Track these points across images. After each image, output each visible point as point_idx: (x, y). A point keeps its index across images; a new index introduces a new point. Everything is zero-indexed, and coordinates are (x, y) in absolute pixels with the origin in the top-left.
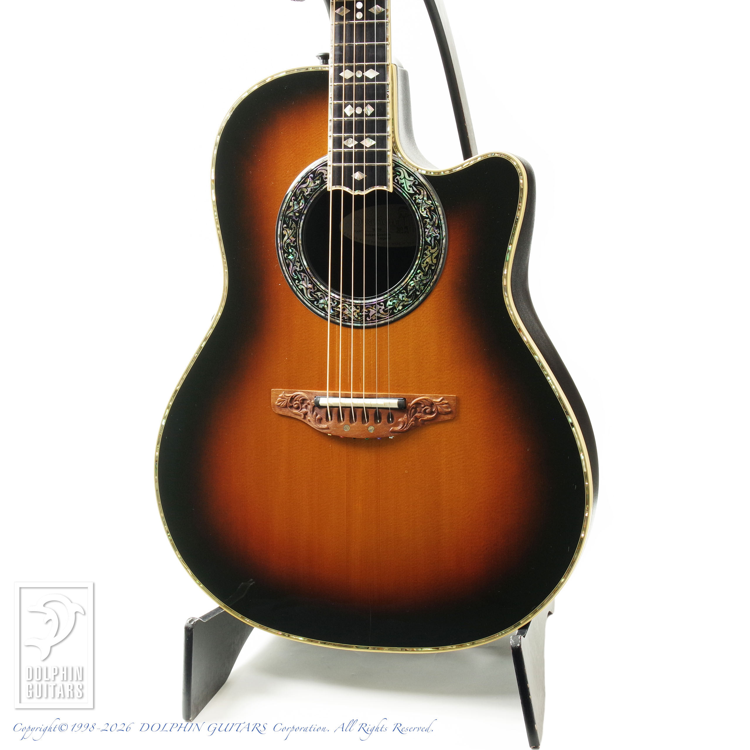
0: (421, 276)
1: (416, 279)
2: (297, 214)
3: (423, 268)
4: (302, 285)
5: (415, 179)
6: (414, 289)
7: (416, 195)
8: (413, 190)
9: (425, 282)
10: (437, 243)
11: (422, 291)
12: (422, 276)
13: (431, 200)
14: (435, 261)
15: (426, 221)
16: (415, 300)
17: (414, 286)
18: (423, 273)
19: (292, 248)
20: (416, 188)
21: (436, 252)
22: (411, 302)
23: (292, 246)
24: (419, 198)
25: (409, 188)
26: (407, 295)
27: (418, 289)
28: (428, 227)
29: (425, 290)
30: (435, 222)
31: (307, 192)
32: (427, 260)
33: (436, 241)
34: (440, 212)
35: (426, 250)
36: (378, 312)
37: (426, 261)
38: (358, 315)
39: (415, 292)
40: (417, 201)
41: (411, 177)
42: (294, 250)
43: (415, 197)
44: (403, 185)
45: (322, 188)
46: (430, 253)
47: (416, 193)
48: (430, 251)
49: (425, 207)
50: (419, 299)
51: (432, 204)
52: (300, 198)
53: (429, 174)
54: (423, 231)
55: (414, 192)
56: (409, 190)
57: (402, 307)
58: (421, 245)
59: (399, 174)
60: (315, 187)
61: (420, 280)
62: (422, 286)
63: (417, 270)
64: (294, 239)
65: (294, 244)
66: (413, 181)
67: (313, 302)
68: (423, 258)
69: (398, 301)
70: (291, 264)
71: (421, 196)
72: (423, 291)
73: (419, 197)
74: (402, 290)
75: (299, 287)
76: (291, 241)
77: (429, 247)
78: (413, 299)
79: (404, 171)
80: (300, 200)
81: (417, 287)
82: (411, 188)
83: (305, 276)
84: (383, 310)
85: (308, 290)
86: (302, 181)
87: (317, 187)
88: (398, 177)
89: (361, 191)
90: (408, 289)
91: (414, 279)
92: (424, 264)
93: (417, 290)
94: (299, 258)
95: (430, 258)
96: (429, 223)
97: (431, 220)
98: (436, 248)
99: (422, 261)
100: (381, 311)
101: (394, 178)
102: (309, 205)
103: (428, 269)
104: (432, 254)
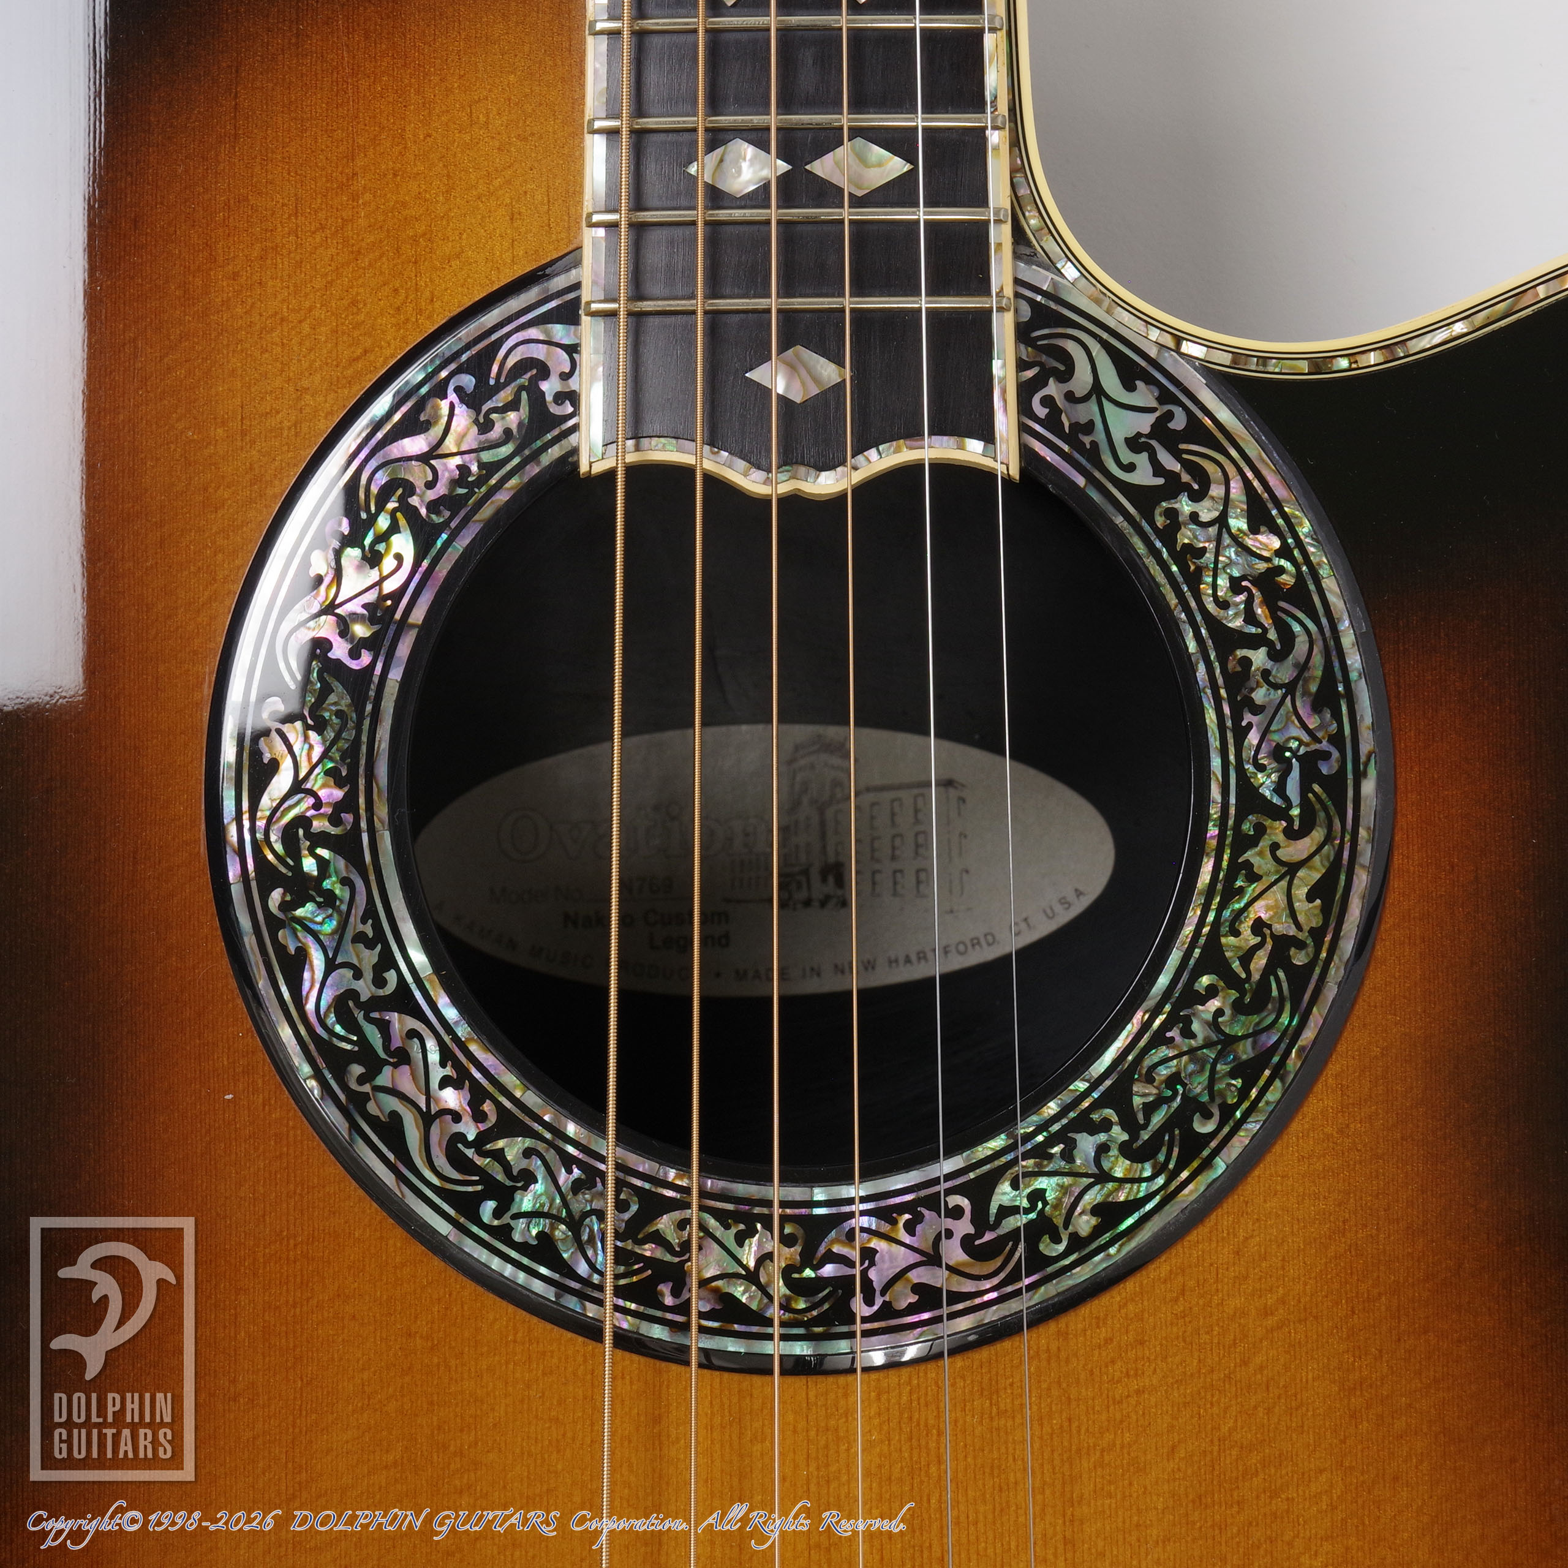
0: (1219, 1012)
1: (1188, 1034)
2: (360, 630)
3: (1236, 965)
4: (394, 1092)
5: (1165, 397)
6: (1172, 1098)
7: (1174, 496)
8: (1158, 469)
9: (1246, 1051)
10: (1324, 796)
11: (1227, 1111)
12: (1228, 1012)
13: (1275, 530)
14: (1308, 912)
15: (1246, 662)
16: (1185, 1174)
17: (1174, 1080)
18: (1234, 994)
19: (324, 853)
20: (1177, 455)
21: (1317, 858)
22: (1160, 1181)
23: (321, 840)
24: (1194, 517)
25: (1126, 456)
26: (1125, 1137)
27: (1205, 1098)
28: (1260, 695)
29: (1245, 1105)
30: (1303, 667)
31: (430, 485)
32: (1260, 910)
33: (1316, 788)
34: (1336, 601)
35: (1252, 842)
36: (933, 1258)
37: (1252, 916)
38: (789, 1282)
39: (1181, 1120)
40: (1185, 537)
41: (1140, 384)
42: (341, 863)
43: (1172, 514)
44: (1087, 440)
45: (535, 457)
46: (1276, 859)
47: (1173, 487)
48: (1279, 853)
49: (1236, 573)
50: (1207, 1164)
51: (1284, 552)
52: (383, 522)
53: (1251, 370)
54: (1229, 723)
55: (1160, 481)
56: (1130, 468)
57: (1094, 1221)
58: (1214, 811)
59: (1062, 368)
60: (487, 456)
61: (1214, 1037)
62: (1233, 1074)
63: (1196, 974)
64: (338, 794)
65: (335, 820)
66: (1157, 414)
67: (467, 1206)
68: (1231, 894)
69: (1067, 1180)
70: (317, 959)
71: (1206, 503)
72: (1238, 1114)
73: (1198, 507)
74: (1096, 1105)
75: (372, 1108)
76: (318, 805)
77: (1268, 822)
78: (1171, 1166)
79: (1095, 348)
80: (384, 537)
81: (1198, 1086)
82: (1144, 456)
83: (413, 1034)
84: (967, 1243)
85: (435, 1130)
86: (397, 417)
87: (506, 450)
88: (1052, 388)
89: (812, 472)
90: (1137, 1101)
91: (1174, 1033)
92: (1236, 933)
93: (1192, 1106)
94: (370, 913)
95: (1277, 895)
96: (1266, 673)
97: (1276, 656)
98: (1318, 835)
99: (1227, 913)
100: (954, 1253)
101: (1025, 391)
102: (443, 569)
103: (1269, 970)
104: (1291, 869)
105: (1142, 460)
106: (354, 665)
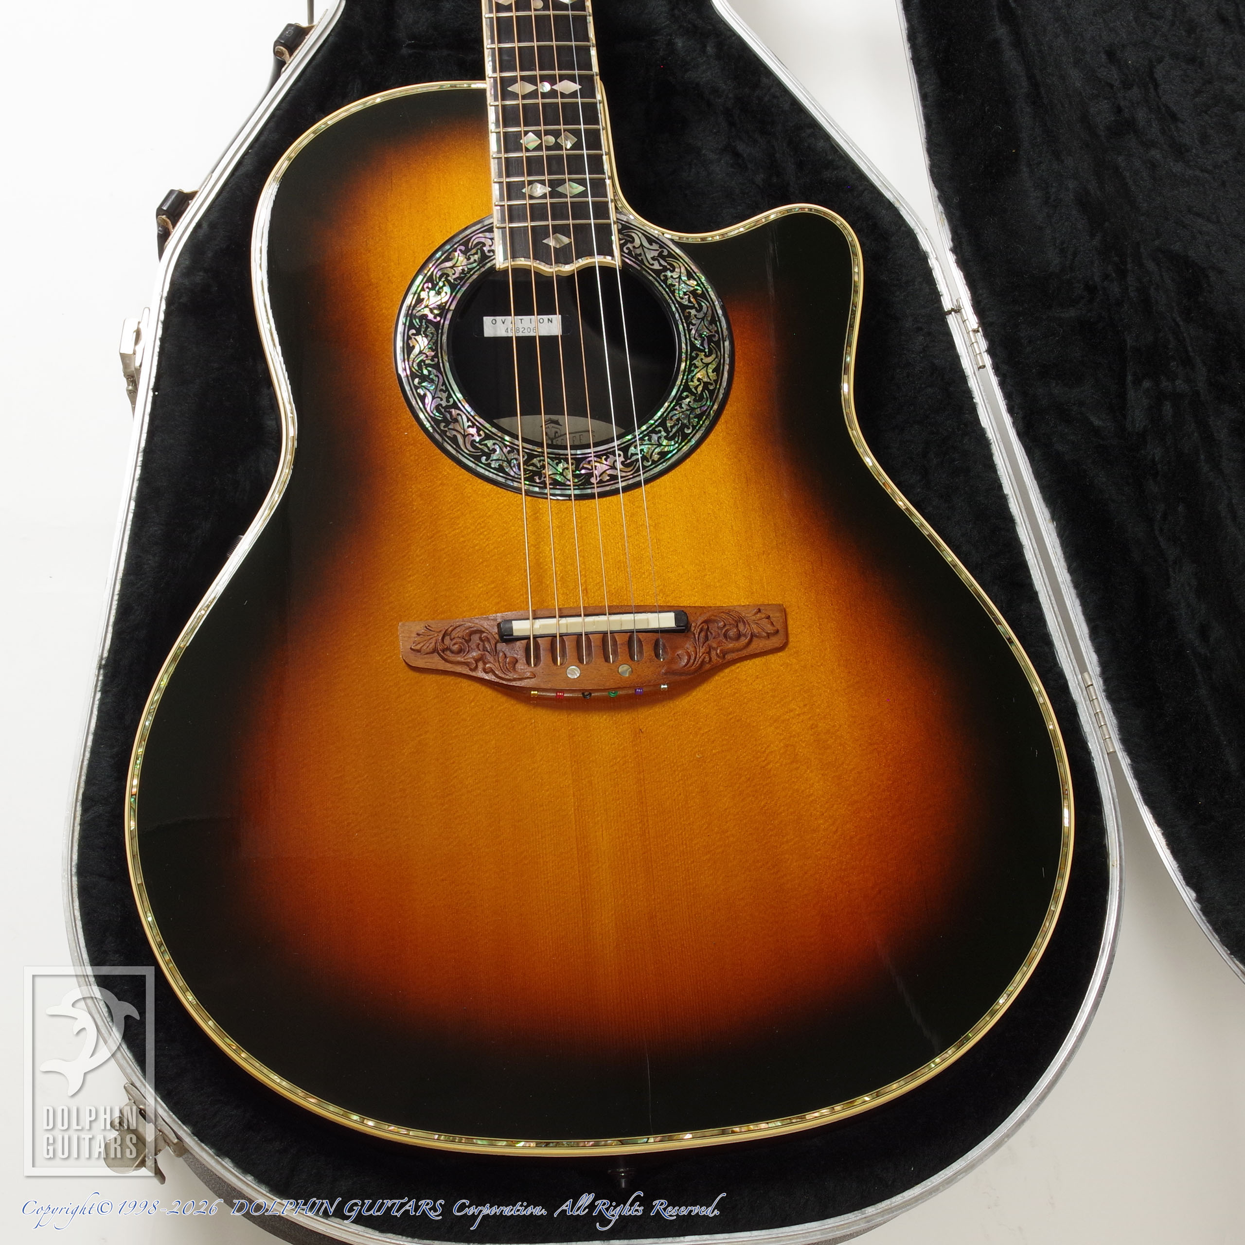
0: (690, 402)
1: (681, 407)
2: (436, 312)
3: (693, 390)
4: (454, 430)
5: (661, 247)
6: (678, 424)
7: (666, 271)
8: (661, 265)
9: (698, 411)
10: (714, 346)
11: (694, 427)
12: (692, 401)
13: (695, 279)
14: (713, 376)
15: (690, 313)
16: (683, 444)
17: (678, 420)
18: (693, 397)
19: (430, 369)
20: (666, 261)
21: (714, 362)
22: (677, 445)
24: (672, 277)
25: (652, 262)
26: (665, 434)
27: (688, 424)
28: (694, 321)
29: (699, 426)
30: (706, 314)
31: (454, 274)
33: (712, 344)
34: (713, 297)
35: (695, 358)
36: (613, 467)
37: (697, 377)
38: (572, 475)
39: (681, 429)
40: (669, 282)
41: (654, 244)
42: (435, 371)
43: (665, 276)
44: (640, 258)
45: (483, 266)
46: (702, 362)
47: (665, 269)
49: (685, 290)
50: (690, 441)
51: (698, 285)
52: (441, 284)
54: (686, 328)
55: (661, 268)
56: (653, 265)
57: (658, 456)
58: (684, 351)
59: (631, 240)
60: (469, 266)
61: (689, 408)
62: (695, 418)
63: (682, 392)
64: (433, 354)
65: (432, 360)
66: (659, 251)
67: (478, 459)
68: (690, 371)
69: (650, 446)
70: (430, 396)
71: (675, 273)
72: (697, 428)
73: (672, 274)
74: (657, 426)
75: (448, 434)
76: (427, 356)
77: (699, 353)
78: (679, 442)
79: (640, 235)
80: (441, 288)
81: (685, 421)
82: (657, 261)
83: (458, 415)
84: (622, 463)
85: (467, 439)
86: (443, 257)
87: (475, 265)
88: (629, 245)
89: (563, 265)
90: (668, 425)
91: (677, 407)
92: (693, 381)
93: (684, 426)
94: (444, 384)
95: (703, 372)
96: (695, 316)
97: (698, 311)
98: (714, 356)
99: (690, 377)
100: (619, 466)
101: (622, 246)
102: (459, 295)
103: (703, 391)
104: (707, 365)
105: (656, 263)
106: (435, 320)
